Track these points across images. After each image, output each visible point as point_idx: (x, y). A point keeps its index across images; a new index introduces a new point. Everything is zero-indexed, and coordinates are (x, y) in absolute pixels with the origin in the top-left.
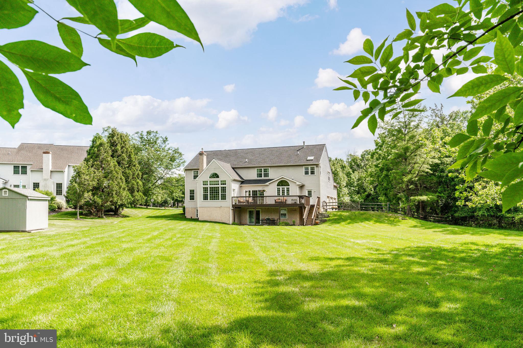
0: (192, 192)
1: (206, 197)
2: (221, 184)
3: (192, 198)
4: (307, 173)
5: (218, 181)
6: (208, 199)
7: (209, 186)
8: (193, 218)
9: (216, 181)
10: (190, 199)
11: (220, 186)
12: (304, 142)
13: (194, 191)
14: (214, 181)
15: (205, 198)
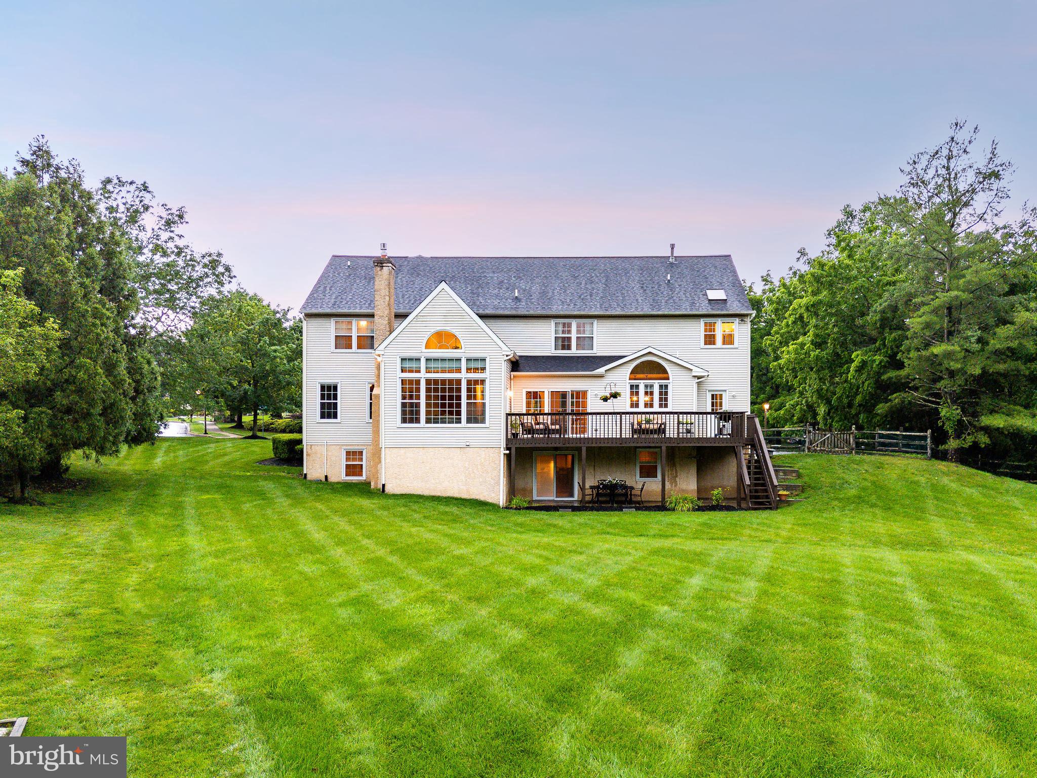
0: (329, 392)
1: (411, 412)
2: (468, 370)
3: (329, 411)
4: (710, 340)
5: (459, 360)
6: (418, 421)
7: (423, 376)
8: (332, 479)
9: (451, 360)
10: (323, 417)
11: (464, 376)
12: (673, 247)
13: (335, 388)
14: (443, 360)
15: (410, 415)
